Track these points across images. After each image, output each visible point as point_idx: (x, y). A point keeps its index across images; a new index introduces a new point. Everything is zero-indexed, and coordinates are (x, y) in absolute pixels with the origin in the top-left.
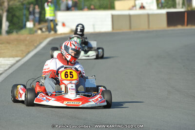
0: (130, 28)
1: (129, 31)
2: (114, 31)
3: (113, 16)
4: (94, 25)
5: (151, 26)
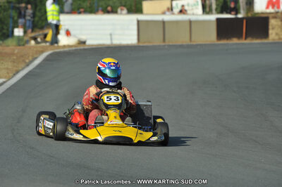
0: (164, 40)
4: (111, 35)
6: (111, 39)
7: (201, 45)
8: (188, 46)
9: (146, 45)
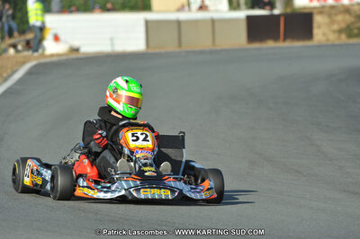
0: (180, 44)
1: (178, 50)
3: (147, 23)
4: (112, 39)
5: (217, 42)
6: (112, 45)
7: (227, 51)
8: (211, 52)
9: (157, 50)
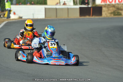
2: (46, 18)
3: (45, 9)
4: (33, 14)
5: (69, 16)
6: (33, 16)
7: (73, 19)
9: (49, 18)
